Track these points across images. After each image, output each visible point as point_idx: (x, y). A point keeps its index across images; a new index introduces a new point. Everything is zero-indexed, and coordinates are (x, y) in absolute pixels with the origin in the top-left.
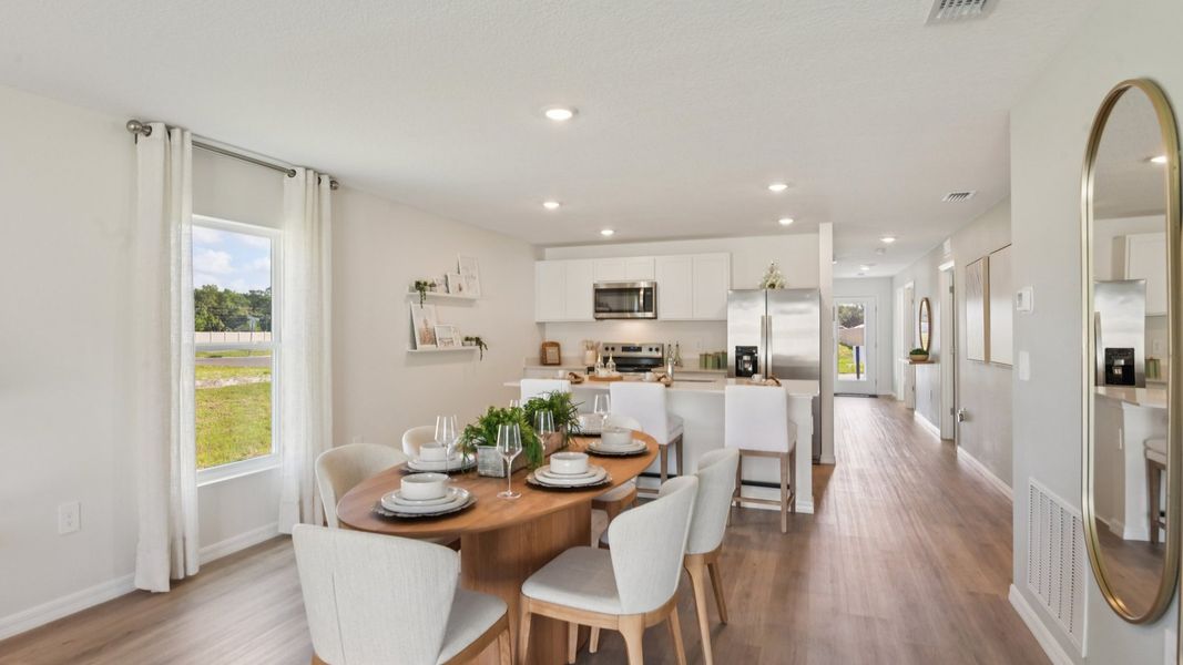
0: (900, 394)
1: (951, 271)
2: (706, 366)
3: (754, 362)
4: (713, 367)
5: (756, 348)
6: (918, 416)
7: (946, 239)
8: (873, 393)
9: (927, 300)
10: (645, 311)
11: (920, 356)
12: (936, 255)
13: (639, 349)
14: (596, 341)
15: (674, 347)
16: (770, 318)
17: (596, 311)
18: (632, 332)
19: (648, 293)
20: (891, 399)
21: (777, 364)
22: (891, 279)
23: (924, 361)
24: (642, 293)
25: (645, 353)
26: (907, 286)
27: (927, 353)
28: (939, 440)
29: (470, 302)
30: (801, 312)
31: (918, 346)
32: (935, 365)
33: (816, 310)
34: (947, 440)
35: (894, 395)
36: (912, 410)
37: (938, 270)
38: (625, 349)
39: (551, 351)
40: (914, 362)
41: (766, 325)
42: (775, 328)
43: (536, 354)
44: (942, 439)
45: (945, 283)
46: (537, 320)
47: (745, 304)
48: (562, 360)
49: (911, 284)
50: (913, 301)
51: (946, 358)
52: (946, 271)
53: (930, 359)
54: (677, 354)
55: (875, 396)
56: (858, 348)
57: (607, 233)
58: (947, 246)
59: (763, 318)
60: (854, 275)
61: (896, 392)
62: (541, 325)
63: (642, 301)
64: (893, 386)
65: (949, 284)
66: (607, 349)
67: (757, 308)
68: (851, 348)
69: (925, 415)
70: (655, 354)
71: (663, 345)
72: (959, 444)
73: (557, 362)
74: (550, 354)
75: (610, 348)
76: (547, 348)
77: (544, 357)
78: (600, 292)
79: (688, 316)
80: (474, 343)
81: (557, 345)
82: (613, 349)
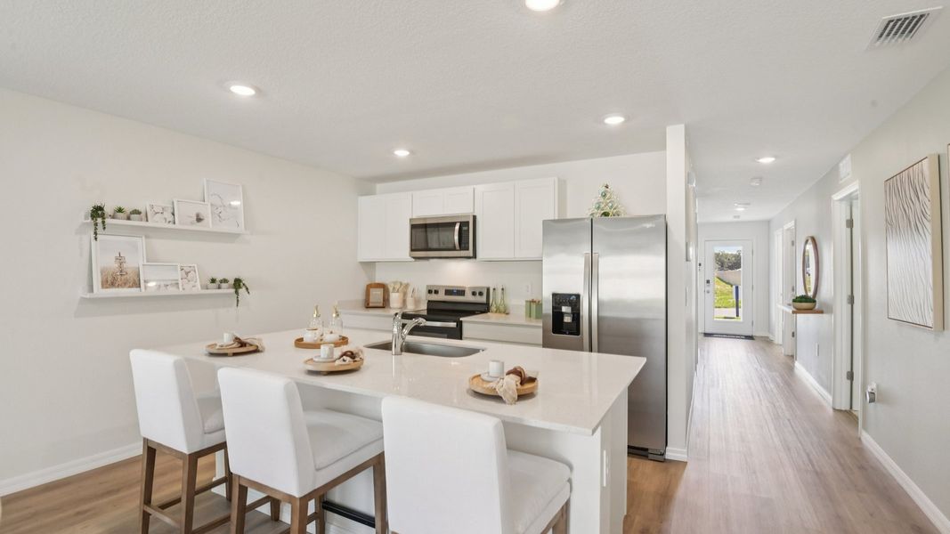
0: (778, 337)
1: (850, 200)
2: (530, 316)
3: (576, 316)
5: (578, 296)
6: (800, 368)
7: (843, 158)
8: (749, 334)
9: (813, 239)
10: (461, 249)
11: (806, 303)
12: (827, 181)
13: (463, 293)
15: (499, 291)
16: (597, 255)
17: (412, 250)
18: (456, 274)
19: (465, 228)
20: (767, 341)
22: (768, 222)
23: (810, 310)
24: (457, 227)
25: (468, 297)
26: (786, 227)
27: (812, 300)
28: (831, 410)
29: (232, 237)
31: (800, 292)
32: (825, 316)
34: (840, 411)
35: (771, 337)
36: (792, 357)
37: (830, 198)
38: (448, 292)
39: (377, 293)
40: (799, 311)
41: (591, 266)
42: (602, 269)
43: (360, 296)
44: (834, 409)
45: (840, 215)
46: (359, 260)
47: (564, 238)
48: (388, 303)
49: (791, 224)
50: (793, 243)
51: (842, 308)
52: (841, 200)
53: (817, 307)
54: (503, 299)
55: (750, 338)
56: (737, 288)
58: (846, 167)
59: (587, 255)
60: (729, 218)
61: (772, 334)
62: (369, 265)
63: (456, 238)
64: (769, 327)
65: (845, 216)
66: (430, 292)
68: (732, 286)
69: (808, 370)
70: (478, 299)
71: (488, 290)
72: (865, 428)
73: (381, 305)
74: (374, 296)
75: (433, 291)
76: (371, 290)
77: (367, 300)
78: (418, 228)
79: (510, 255)
80: (232, 285)
81: (382, 286)
82: (436, 292)
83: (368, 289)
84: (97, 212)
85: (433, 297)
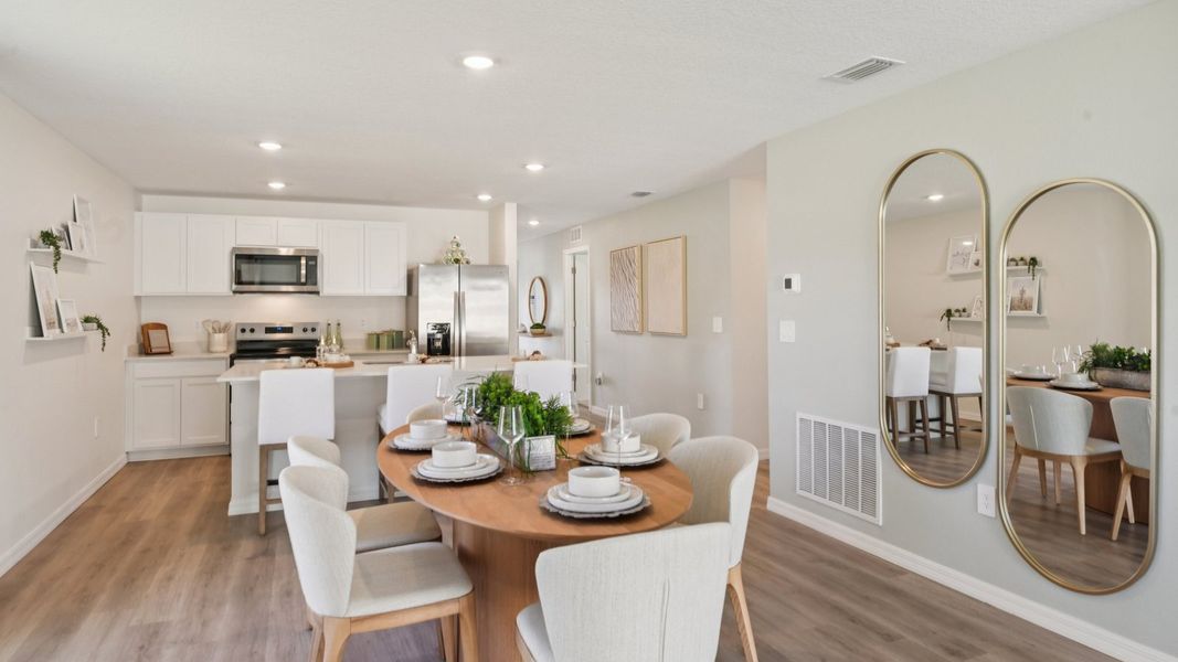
1: (574, 254)
2: (378, 347)
3: (447, 340)
4: (388, 348)
5: (449, 325)
7: (574, 226)
9: (540, 279)
10: (306, 283)
11: (540, 330)
13: (289, 330)
14: (223, 322)
15: (334, 327)
16: (464, 293)
17: (236, 283)
18: (278, 309)
19: (310, 262)
21: (470, 341)
23: (542, 335)
24: (303, 261)
25: (298, 335)
30: (491, 289)
33: (505, 286)
38: (270, 330)
39: (155, 336)
40: (534, 335)
41: (459, 302)
42: (469, 304)
43: (134, 340)
46: (136, 294)
47: (438, 279)
48: (173, 348)
52: (570, 255)
57: (277, 186)
59: (455, 294)
63: (303, 272)
67: (451, 283)
70: (310, 336)
73: (167, 350)
74: (156, 339)
75: (248, 330)
76: (150, 332)
77: (147, 345)
78: (244, 258)
79: (359, 291)
80: (95, 325)
81: (163, 327)
82: (252, 331)
83: (145, 330)
84: (47, 237)
85: (248, 336)
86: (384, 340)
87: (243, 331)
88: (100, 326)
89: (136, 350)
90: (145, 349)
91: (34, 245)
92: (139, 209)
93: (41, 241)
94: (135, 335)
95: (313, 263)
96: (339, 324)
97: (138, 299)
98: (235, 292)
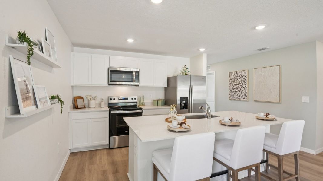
4: (161, 106)
5: (187, 98)
13: (127, 99)
16: (192, 86)
17: (110, 81)
24: (134, 73)
25: (130, 100)
41: (191, 89)
42: (194, 90)
47: (183, 80)
54: (143, 100)
59: (189, 86)
67: (188, 82)
70: (134, 101)
73: (84, 107)
74: (80, 102)
75: (113, 99)
76: (77, 100)
77: (76, 105)
78: (112, 72)
79: (151, 85)
80: (57, 100)
81: (82, 98)
82: (114, 99)
83: (75, 99)
85: (113, 101)
86: (160, 103)
87: (111, 99)
88: (60, 100)
89: (72, 107)
90: (75, 107)
91: (12, 41)
92: (73, 51)
93: (18, 39)
94: (72, 101)
95: (137, 74)
96: (143, 97)
97: (72, 86)
98: (109, 85)
